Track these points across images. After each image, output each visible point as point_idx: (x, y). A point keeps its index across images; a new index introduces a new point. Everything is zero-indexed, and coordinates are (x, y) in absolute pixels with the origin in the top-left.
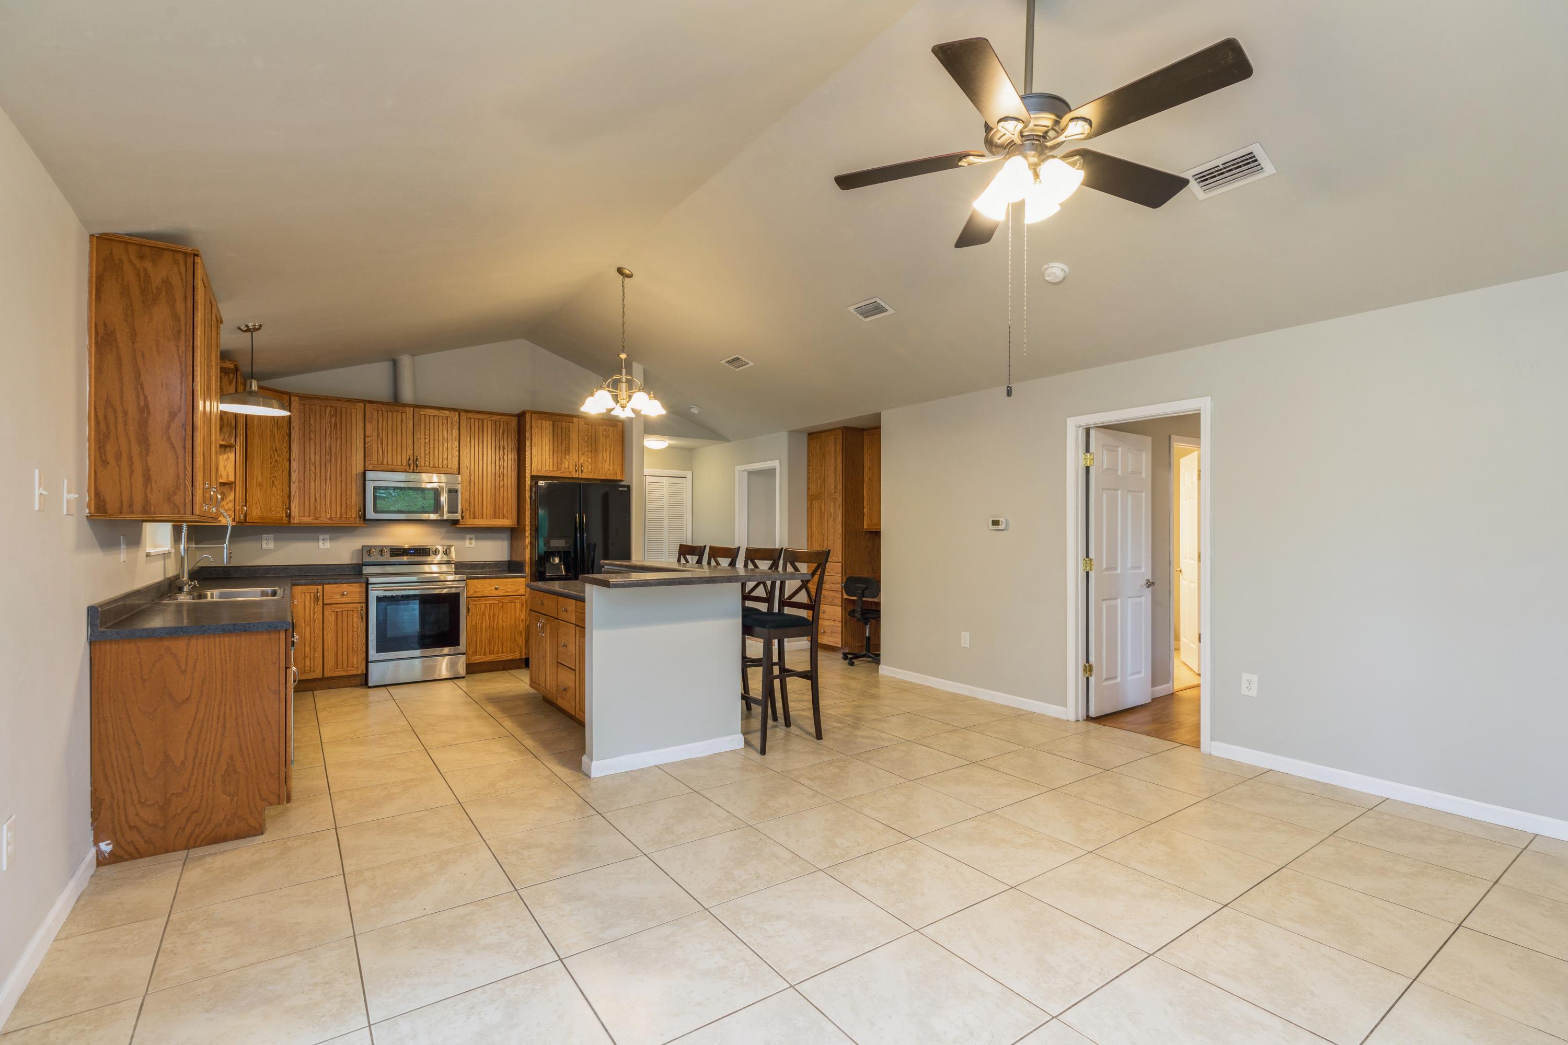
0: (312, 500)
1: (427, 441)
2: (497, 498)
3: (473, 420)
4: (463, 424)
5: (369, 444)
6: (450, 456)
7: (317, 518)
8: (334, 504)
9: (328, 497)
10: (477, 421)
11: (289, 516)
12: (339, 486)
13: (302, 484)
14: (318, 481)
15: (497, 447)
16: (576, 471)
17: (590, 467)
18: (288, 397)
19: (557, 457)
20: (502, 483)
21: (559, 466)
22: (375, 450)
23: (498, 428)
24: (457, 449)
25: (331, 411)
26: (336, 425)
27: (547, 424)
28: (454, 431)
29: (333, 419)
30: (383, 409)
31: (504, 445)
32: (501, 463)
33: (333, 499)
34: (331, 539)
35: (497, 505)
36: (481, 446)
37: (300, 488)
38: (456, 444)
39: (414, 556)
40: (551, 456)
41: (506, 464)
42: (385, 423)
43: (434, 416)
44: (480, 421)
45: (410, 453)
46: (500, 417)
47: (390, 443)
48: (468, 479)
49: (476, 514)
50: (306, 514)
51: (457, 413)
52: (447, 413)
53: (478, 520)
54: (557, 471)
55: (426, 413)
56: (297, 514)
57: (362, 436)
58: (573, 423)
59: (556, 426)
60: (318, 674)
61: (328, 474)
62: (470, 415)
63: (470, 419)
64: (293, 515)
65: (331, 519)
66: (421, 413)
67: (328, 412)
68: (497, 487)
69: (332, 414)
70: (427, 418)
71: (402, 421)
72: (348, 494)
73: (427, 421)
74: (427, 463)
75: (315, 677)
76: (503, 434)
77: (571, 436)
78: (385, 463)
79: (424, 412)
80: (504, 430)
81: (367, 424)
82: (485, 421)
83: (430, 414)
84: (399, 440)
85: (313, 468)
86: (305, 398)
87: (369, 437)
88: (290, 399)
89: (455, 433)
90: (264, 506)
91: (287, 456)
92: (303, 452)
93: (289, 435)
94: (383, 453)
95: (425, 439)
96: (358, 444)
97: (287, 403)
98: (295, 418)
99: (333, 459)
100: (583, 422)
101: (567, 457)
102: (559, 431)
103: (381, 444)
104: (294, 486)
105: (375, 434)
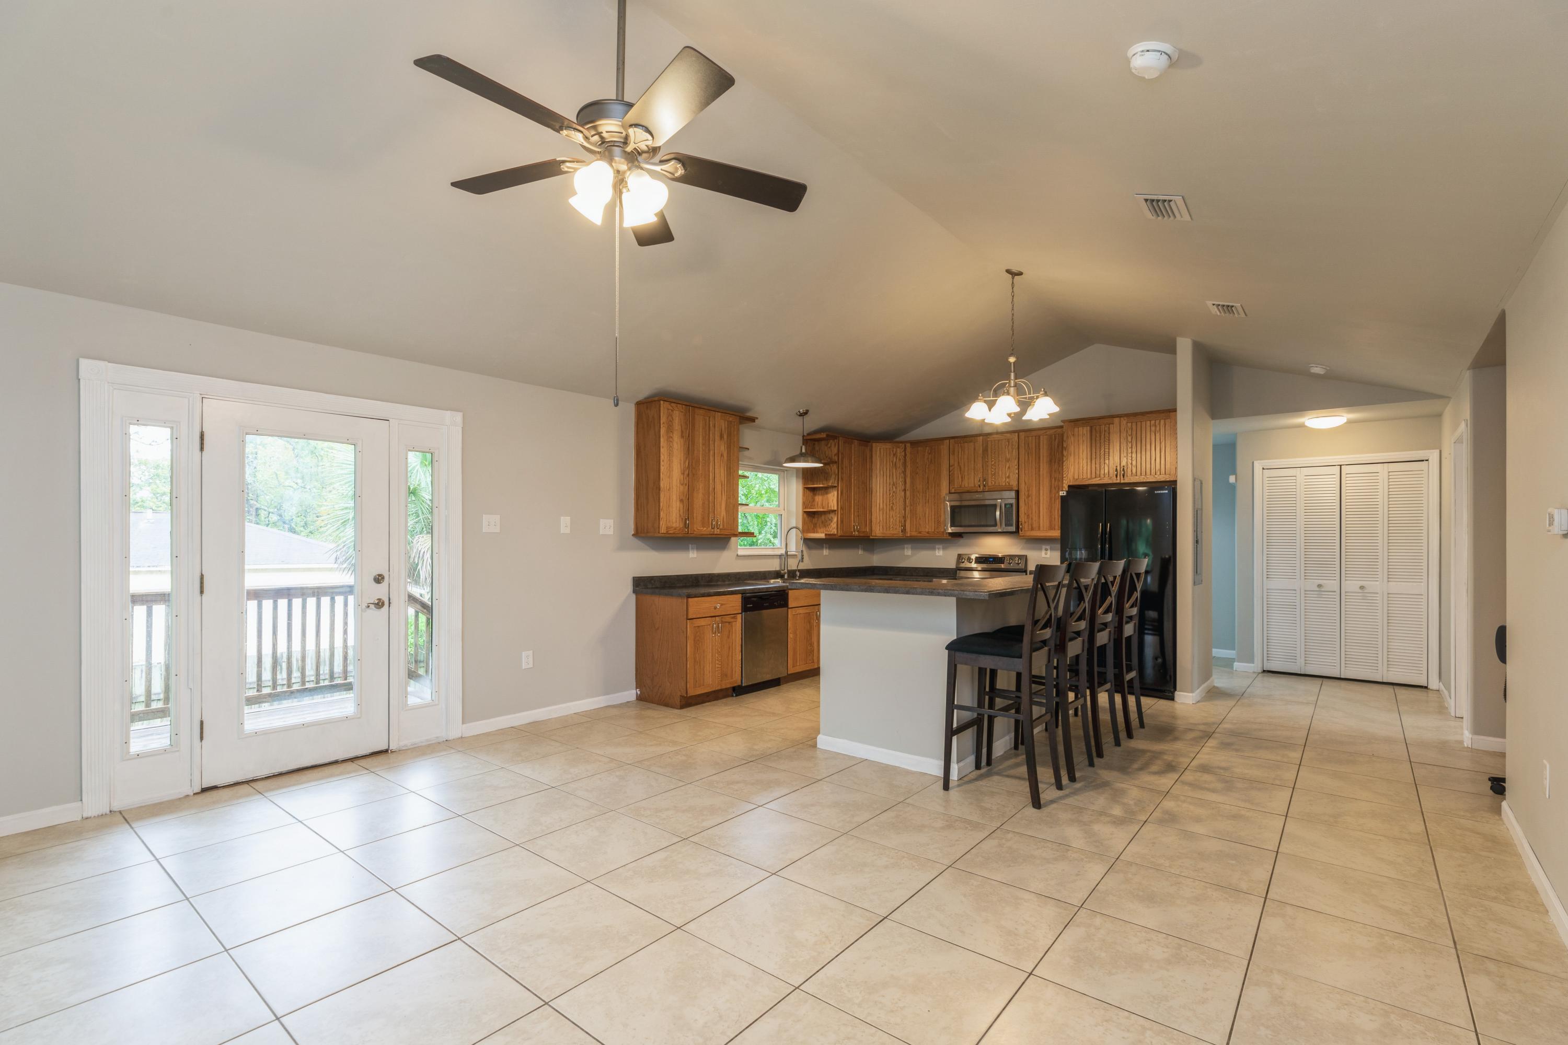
0: (918, 519)
1: (993, 463)
2: (1053, 510)
3: (1030, 439)
4: (1022, 444)
5: (952, 472)
6: (1011, 474)
7: (920, 533)
8: (929, 522)
9: (927, 516)
10: (1034, 438)
11: (904, 531)
12: (933, 507)
13: (912, 508)
14: (920, 505)
17: (1134, 470)
18: (903, 445)
19: (1096, 464)
20: (1058, 494)
21: (1098, 473)
22: (955, 476)
24: (1017, 467)
26: (931, 461)
27: (1084, 431)
28: (1014, 450)
29: (930, 456)
30: (962, 442)
31: (1059, 457)
32: (1057, 476)
33: (930, 518)
34: (944, 549)
35: (1053, 517)
36: (1037, 461)
37: (911, 511)
38: (1016, 462)
39: (992, 563)
40: (1089, 463)
42: (962, 453)
43: (998, 440)
44: (1037, 437)
45: (980, 475)
47: (966, 469)
48: (1027, 494)
49: (1034, 526)
50: (914, 530)
51: (1016, 434)
52: (1009, 436)
53: (1037, 532)
54: (1096, 477)
55: (993, 439)
56: (909, 530)
57: (948, 466)
58: (1113, 424)
59: (1094, 431)
61: (927, 498)
62: (1028, 434)
63: (1028, 438)
64: (906, 530)
65: (928, 533)
66: (988, 439)
67: (927, 451)
68: (1053, 499)
69: (929, 451)
70: (993, 443)
71: (975, 449)
72: (939, 513)
73: (993, 446)
74: (993, 483)
76: (1058, 446)
77: (1111, 438)
78: (963, 486)
79: (991, 438)
80: (1059, 442)
82: (1041, 437)
83: (996, 439)
84: (973, 466)
85: (918, 495)
86: (915, 444)
87: (952, 466)
88: (905, 446)
89: (1015, 453)
90: (885, 525)
91: (903, 488)
92: (912, 483)
93: (904, 472)
94: (962, 478)
95: (992, 461)
96: (945, 473)
97: (903, 449)
98: (908, 459)
99: (930, 487)
100: (1126, 421)
101: (1107, 461)
102: (1098, 435)
103: (961, 470)
104: (908, 509)
105: (956, 465)
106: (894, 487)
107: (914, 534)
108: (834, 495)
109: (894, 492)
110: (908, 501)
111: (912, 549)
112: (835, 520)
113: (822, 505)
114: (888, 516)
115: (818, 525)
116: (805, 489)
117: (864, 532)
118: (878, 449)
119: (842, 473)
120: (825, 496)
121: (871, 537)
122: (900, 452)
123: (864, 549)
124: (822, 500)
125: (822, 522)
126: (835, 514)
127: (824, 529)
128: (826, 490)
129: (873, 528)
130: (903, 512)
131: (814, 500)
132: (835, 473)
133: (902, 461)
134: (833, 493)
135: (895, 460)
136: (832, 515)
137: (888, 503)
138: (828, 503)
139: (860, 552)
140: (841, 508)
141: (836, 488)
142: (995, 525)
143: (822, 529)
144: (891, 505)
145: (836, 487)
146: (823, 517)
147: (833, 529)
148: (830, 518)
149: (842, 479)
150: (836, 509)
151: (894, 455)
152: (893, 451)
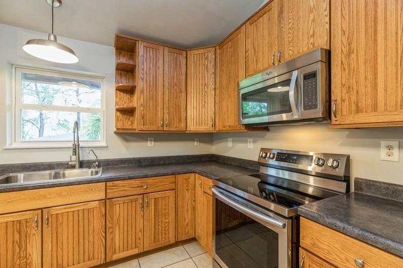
1: (291, 25)
5: (248, 58)
6: (317, 29)
7: (225, 127)
22: (251, 61)
25: (230, 45)
26: (232, 54)
30: (257, 18)
37: (219, 106)
38: (325, 5)
42: (257, 32)
45: (275, 49)
47: (261, 49)
49: (362, 105)
50: (221, 124)
53: (366, 114)
57: (244, 53)
64: (216, 125)
71: (269, 19)
73: (291, 1)
74: (291, 52)
81: (247, 40)
84: (267, 41)
86: (221, 44)
87: (247, 51)
90: (198, 121)
93: (215, 73)
96: (242, 61)
97: (213, 53)
98: (217, 59)
99: (231, 81)
105: (251, 47)
106: (206, 87)
107: (221, 128)
110: (217, 98)
111: (233, 141)
114: (201, 114)
117: (177, 127)
118: (193, 56)
119: (142, 74)
121: (187, 132)
122: (211, 55)
123: (202, 142)
129: (188, 124)
130: (214, 108)
135: (206, 62)
137: (201, 102)
140: (141, 105)
142: (290, 110)
144: (204, 103)
150: (136, 106)
151: (206, 59)
152: (205, 56)
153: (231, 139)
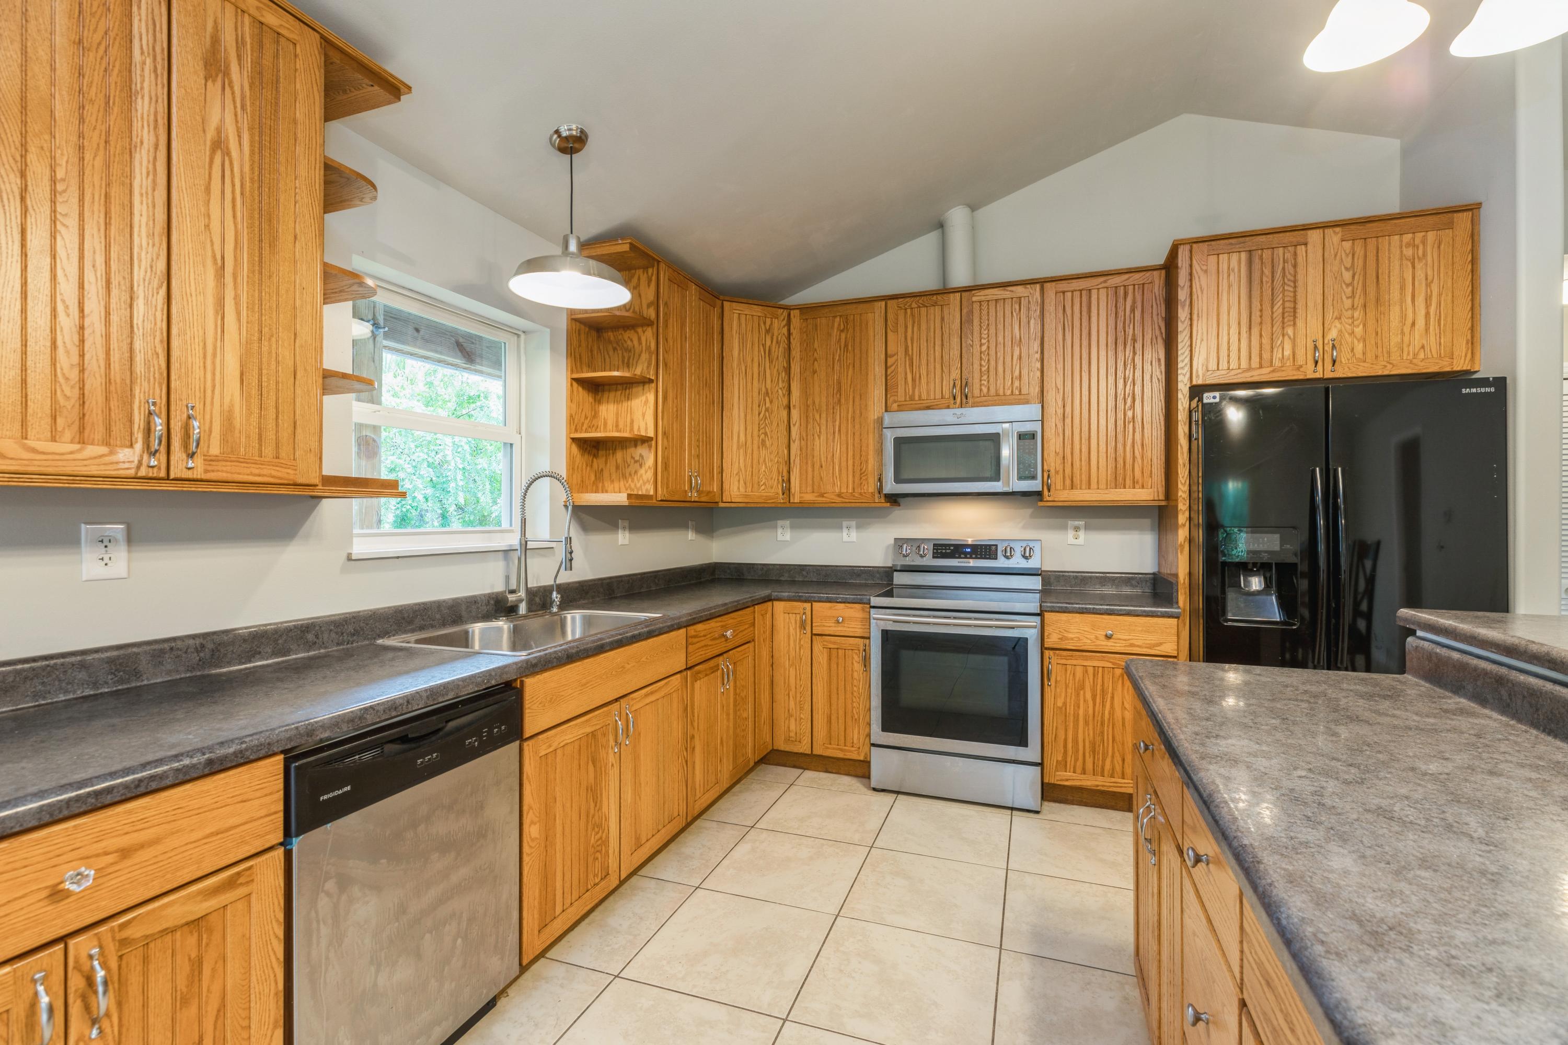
0: (817, 466)
1: (984, 348)
2: (1120, 446)
3: (1069, 295)
4: (1050, 307)
5: (893, 368)
6: (1025, 372)
7: (822, 495)
8: (844, 471)
9: (836, 461)
10: (1077, 294)
11: (787, 491)
12: (850, 442)
13: (804, 444)
14: (823, 437)
15: (1120, 341)
16: (1316, 363)
17: (1359, 347)
18: (785, 313)
19: (1261, 336)
20: (1130, 414)
21: (1266, 356)
22: (901, 377)
23: (1121, 300)
24: (1038, 356)
25: (839, 325)
26: (846, 345)
27: (1235, 262)
28: (1032, 322)
29: (843, 336)
30: (914, 305)
31: (1134, 335)
32: (1129, 373)
33: (844, 464)
34: (858, 527)
35: (1120, 461)
36: (1085, 343)
37: (801, 450)
38: (1036, 346)
39: (971, 558)
40: (1244, 335)
41: (1138, 373)
42: (915, 329)
43: (996, 300)
44: (1084, 293)
45: (955, 374)
46: (1126, 276)
47: (924, 362)
48: (1060, 411)
49: (1077, 480)
50: (809, 489)
51: (1038, 286)
52: (1020, 290)
53: (1081, 491)
54: (1261, 367)
55: (983, 298)
56: (798, 489)
57: (883, 356)
58: (1306, 244)
59: (1256, 260)
60: (804, 748)
61: (837, 423)
62: (1063, 286)
63: (1064, 292)
64: (793, 490)
65: (839, 495)
66: (974, 299)
67: (836, 325)
68: (1120, 423)
69: (842, 327)
70: (985, 305)
71: (943, 319)
72: (864, 454)
73: (985, 312)
74: (985, 390)
75: (801, 751)
76: (1133, 310)
77: (1300, 277)
78: (917, 398)
79: (979, 296)
80: (1134, 302)
81: (890, 334)
82: (1094, 292)
83: (989, 298)
84: (938, 354)
85: (817, 417)
86: (808, 310)
87: (892, 356)
88: (789, 315)
89: (1035, 325)
90: (749, 478)
91: (785, 402)
92: (805, 393)
93: (788, 370)
94: (913, 380)
95: (981, 345)
96: (878, 370)
97: (785, 322)
98: (795, 343)
99: (843, 401)
100: (1340, 235)
101: (1290, 331)
102: (1267, 272)
103: (911, 365)
104: (795, 447)
105: (901, 351)
106: (767, 399)
107: (809, 497)
108: (646, 402)
109: (767, 410)
110: (795, 431)
111: (793, 527)
112: (650, 461)
113: (617, 426)
114: (755, 461)
115: (606, 474)
116: (575, 384)
117: (709, 492)
118: (736, 316)
119: (666, 351)
120: (625, 404)
121: (721, 505)
122: (779, 327)
123: (699, 530)
124: (617, 414)
125: (617, 468)
126: (650, 447)
127: (622, 483)
128: (627, 386)
129: (726, 486)
130: (786, 452)
131: (595, 416)
132: (648, 348)
133: (784, 345)
134: (644, 398)
135: (768, 343)
136: (642, 450)
137: (756, 433)
138: (632, 422)
139: (691, 535)
140: (664, 433)
141: (653, 385)
142: (996, 477)
143: (616, 485)
144: (763, 436)
145: (651, 381)
146: (619, 455)
147: (644, 484)
148: (637, 458)
149: (666, 365)
150: (651, 434)
151: (768, 331)
152: (765, 323)
153: (787, 523)
